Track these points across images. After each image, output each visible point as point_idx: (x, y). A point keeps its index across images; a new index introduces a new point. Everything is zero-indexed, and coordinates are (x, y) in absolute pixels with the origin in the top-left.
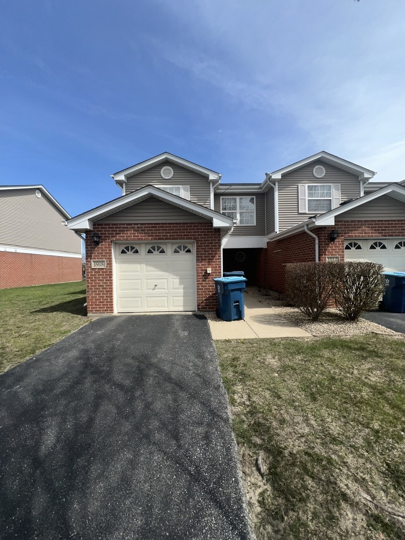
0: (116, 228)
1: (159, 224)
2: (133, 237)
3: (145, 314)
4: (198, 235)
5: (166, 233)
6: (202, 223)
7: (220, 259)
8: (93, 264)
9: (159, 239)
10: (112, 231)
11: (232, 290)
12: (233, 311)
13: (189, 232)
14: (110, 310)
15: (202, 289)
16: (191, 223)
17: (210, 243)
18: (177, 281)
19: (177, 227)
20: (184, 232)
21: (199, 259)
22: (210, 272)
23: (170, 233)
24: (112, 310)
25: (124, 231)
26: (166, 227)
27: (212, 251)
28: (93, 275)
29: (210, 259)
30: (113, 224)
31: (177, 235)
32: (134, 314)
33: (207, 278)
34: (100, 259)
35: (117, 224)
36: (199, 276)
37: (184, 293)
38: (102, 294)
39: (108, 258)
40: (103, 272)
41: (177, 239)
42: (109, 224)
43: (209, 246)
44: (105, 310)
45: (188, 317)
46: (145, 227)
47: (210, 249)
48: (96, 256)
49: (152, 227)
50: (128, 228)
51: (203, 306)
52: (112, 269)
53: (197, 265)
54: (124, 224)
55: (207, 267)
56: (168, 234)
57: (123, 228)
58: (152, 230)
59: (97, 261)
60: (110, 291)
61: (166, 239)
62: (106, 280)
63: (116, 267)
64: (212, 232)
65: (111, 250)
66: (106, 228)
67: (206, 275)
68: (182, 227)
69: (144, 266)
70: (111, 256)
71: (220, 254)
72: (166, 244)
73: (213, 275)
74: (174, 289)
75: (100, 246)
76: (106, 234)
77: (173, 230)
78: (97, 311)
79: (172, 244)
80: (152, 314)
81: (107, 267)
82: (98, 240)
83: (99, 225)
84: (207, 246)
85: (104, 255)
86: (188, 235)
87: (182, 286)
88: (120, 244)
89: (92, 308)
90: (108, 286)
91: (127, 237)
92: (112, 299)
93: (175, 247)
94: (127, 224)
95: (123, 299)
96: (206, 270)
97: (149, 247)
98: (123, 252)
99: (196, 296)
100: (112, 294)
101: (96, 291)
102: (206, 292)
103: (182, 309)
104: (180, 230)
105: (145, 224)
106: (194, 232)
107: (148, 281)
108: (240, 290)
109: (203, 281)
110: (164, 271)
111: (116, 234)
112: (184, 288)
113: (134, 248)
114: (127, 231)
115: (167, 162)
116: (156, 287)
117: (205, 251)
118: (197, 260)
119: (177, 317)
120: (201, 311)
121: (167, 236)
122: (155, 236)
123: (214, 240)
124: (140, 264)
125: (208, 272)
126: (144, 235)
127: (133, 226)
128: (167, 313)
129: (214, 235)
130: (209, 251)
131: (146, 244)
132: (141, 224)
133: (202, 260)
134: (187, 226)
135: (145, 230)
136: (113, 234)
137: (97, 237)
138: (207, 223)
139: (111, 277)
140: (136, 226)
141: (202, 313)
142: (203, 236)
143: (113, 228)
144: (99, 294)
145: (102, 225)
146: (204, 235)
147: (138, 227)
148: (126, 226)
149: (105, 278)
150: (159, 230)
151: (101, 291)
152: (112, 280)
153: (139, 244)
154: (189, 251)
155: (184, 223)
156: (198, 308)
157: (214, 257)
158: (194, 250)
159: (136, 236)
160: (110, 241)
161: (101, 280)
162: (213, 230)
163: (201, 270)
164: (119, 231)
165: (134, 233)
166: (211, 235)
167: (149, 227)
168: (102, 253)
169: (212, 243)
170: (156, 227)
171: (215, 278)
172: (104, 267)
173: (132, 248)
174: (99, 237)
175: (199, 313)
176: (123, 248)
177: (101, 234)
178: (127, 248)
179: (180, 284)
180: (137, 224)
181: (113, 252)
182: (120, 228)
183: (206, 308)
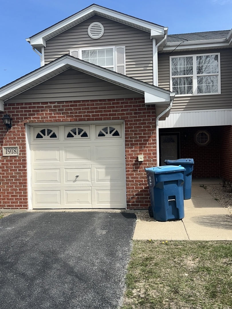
0: (29, 108)
1: (79, 101)
2: (49, 119)
3: (64, 210)
4: (127, 114)
5: (88, 112)
6: (132, 99)
7: (156, 143)
8: (4, 150)
9: (80, 120)
10: (25, 111)
11: (165, 182)
12: (168, 209)
13: (116, 111)
14: (24, 206)
15: (133, 181)
16: (118, 99)
17: (142, 124)
18: (102, 171)
19: (101, 104)
20: (110, 111)
21: (129, 144)
22: (142, 160)
23: (92, 112)
24: (27, 206)
25: (38, 111)
26: (88, 105)
27: (144, 134)
28: (5, 164)
29: (142, 144)
30: (26, 104)
31: (101, 115)
32: (51, 211)
33: (138, 168)
34: (12, 145)
35: (30, 104)
36: (128, 165)
37: (111, 186)
38: (15, 186)
39: (21, 144)
40: (15, 160)
41: (101, 119)
42: (22, 104)
43: (141, 127)
44: (19, 206)
45: (114, 215)
46: (63, 106)
47: (142, 130)
48: (8, 141)
49: (72, 106)
50: (43, 107)
51: (134, 202)
52: (25, 157)
53: (126, 151)
54: (39, 103)
55: (138, 154)
56: (91, 114)
57: (38, 107)
58: (71, 109)
59: (9, 148)
60: (24, 183)
61: (88, 120)
62: (19, 170)
63: (30, 154)
64: (145, 109)
65: (24, 135)
66: (18, 108)
67: (138, 164)
68: (107, 104)
69: (63, 153)
70: (24, 141)
71: (155, 137)
72: (88, 125)
73: (146, 164)
74: (98, 180)
75: (12, 130)
76: (18, 115)
77: (97, 108)
78: (9, 206)
79: (97, 125)
80: (72, 211)
81: (20, 154)
82: (9, 123)
83: (10, 105)
84: (138, 127)
85: (17, 141)
86: (115, 114)
87: (109, 178)
88: (35, 127)
89: (4, 202)
90: (21, 176)
91: (42, 118)
92: (26, 193)
93: (100, 129)
94: (43, 103)
95: (38, 193)
96: (138, 158)
97: (69, 130)
98: (39, 136)
99: (125, 190)
100: (26, 186)
101: (8, 183)
102: (137, 184)
103: (108, 206)
104: (105, 108)
105: (63, 102)
106: (122, 110)
107: (68, 171)
108: (176, 182)
109: (134, 171)
110: (87, 159)
111: (29, 115)
112: (111, 180)
113: (51, 131)
114: (42, 111)
115: (95, 17)
116: (78, 179)
117: (135, 134)
118: (126, 145)
119: (100, 215)
120: (131, 209)
121: (89, 116)
122: (76, 116)
123: (147, 120)
124: (59, 150)
125: (140, 160)
126: (62, 115)
127: (49, 105)
128: (90, 210)
129: (147, 113)
130: (141, 134)
131: (66, 126)
132: (59, 102)
133: (132, 144)
134: (113, 104)
135: (62, 110)
136: (26, 115)
137: (8, 119)
138: (138, 99)
139: (25, 167)
140: (52, 105)
141: (132, 211)
142: (133, 115)
143: (26, 108)
144: (11, 186)
145: (13, 104)
146: (135, 113)
147: (55, 107)
148: (40, 105)
149: (18, 167)
150: (80, 109)
151: (14, 183)
152: (26, 170)
153: (57, 126)
154: (116, 134)
155: (109, 100)
156: (128, 205)
157: (148, 140)
158: (122, 132)
159: (53, 117)
160: (23, 123)
161: (14, 170)
162: (145, 107)
163: (131, 158)
164: (33, 111)
165: (50, 114)
166: (144, 113)
167: (68, 106)
168: (15, 138)
169: (145, 123)
170: (76, 105)
171: (148, 167)
172: (16, 155)
173: (49, 132)
174: (11, 119)
175: (128, 211)
176: (38, 131)
177: (13, 115)
178: (43, 132)
179: (107, 174)
180: (54, 102)
181: (26, 136)
182: (34, 107)
183: (138, 205)
